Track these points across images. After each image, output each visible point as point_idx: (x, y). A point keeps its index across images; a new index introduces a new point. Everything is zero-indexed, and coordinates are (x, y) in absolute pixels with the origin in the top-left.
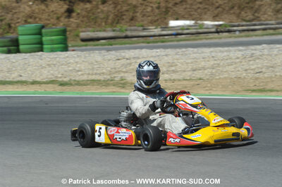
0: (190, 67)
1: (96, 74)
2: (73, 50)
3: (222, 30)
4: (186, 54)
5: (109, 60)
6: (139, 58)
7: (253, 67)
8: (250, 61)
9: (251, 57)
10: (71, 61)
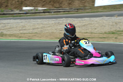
0: (32, 28)
3: (46, 11)
4: (30, 22)
6: (9, 23)
7: (59, 28)
8: (58, 25)
9: (58, 23)
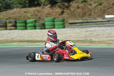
1: (79, 38)
2: (67, 28)
5: (83, 32)
6: (95, 31)
10: (67, 32)
